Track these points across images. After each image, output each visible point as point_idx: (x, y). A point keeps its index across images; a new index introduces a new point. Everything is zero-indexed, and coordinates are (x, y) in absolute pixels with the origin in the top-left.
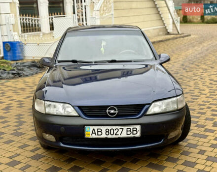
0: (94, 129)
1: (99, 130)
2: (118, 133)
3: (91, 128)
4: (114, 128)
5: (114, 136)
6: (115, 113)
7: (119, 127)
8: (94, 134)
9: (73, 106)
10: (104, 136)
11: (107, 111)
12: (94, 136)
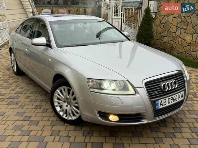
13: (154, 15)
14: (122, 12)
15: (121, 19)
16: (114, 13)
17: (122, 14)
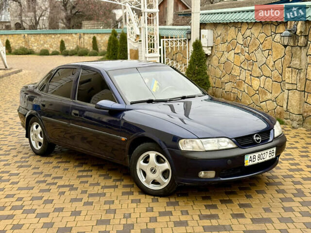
0: (251, 157)
1: (254, 157)
2: (265, 157)
3: (249, 156)
4: (263, 152)
5: (263, 160)
6: (259, 140)
7: (265, 152)
8: (251, 162)
9: (231, 139)
10: (257, 162)
11: (255, 138)
12: (251, 163)
13: (210, 50)
14: (160, 47)
15: (160, 57)
16: (147, 48)
17: (160, 49)
